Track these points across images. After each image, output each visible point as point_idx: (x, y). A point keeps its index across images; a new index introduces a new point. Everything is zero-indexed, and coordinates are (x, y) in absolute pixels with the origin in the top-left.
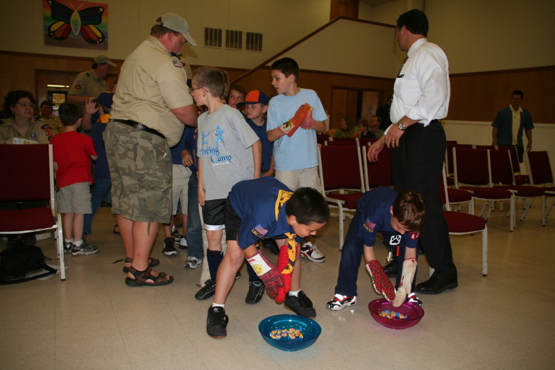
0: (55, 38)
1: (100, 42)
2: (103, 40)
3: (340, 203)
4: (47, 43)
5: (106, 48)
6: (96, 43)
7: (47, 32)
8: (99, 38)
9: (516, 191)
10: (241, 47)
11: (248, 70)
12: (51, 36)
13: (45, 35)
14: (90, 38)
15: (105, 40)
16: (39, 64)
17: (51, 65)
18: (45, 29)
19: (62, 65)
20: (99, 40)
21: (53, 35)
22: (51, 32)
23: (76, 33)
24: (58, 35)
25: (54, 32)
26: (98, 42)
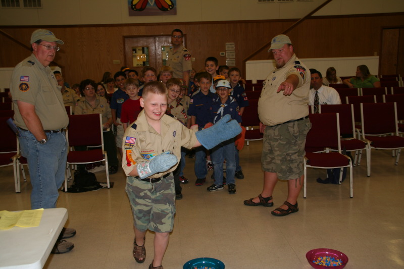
0: (137, 10)
1: (171, 9)
2: (172, 7)
4: (131, 15)
5: (175, 13)
6: (167, 10)
7: (130, 6)
8: (169, 6)
11: (299, 19)
12: (133, 9)
13: (129, 8)
14: (163, 7)
15: (175, 6)
16: (126, 32)
17: (134, 31)
18: (129, 3)
19: (143, 31)
20: (169, 8)
21: (135, 8)
22: (133, 5)
23: (152, 3)
24: (139, 7)
25: (135, 5)
26: (169, 9)
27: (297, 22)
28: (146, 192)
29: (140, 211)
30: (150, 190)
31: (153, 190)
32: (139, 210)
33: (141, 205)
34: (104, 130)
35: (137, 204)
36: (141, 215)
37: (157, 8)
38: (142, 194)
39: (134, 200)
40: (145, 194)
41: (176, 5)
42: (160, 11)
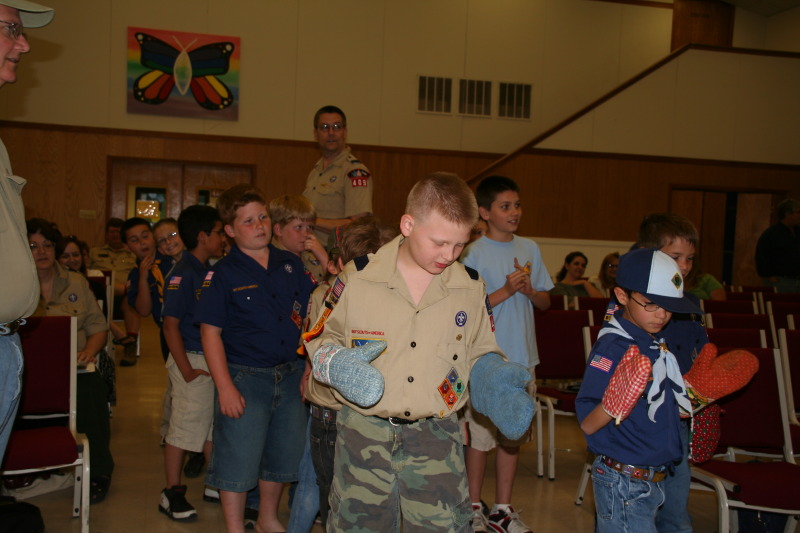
0: (146, 101)
1: (225, 106)
2: (230, 103)
4: (131, 109)
5: (234, 116)
6: (217, 108)
7: (132, 90)
8: (223, 99)
10: (488, 112)
11: (500, 155)
12: (138, 98)
13: (129, 95)
14: (207, 100)
15: (235, 101)
16: (115, 147)
17: (136, 149)
18: (129, 85)
19: (156, 149)
20: (222, 103)
21: (143, 95)
22: (139, 90)
23: (183, 90)
24: (152, 94)
25: (143, 90)
26: (221, 107)
27: (501, 159)
28: (376, 448)
29: (355, 505)
30: (388, 446)
31: (395, 447)
32: (352, 500)
33: (359, 483)
34: (79, 368)
35: (350, 480)
36: (352, 518)
37: (193, 100)
38: (365, 454)
39: (345, 468)
40: (375, 455)
41: (238, 99)
42: (201, 109)
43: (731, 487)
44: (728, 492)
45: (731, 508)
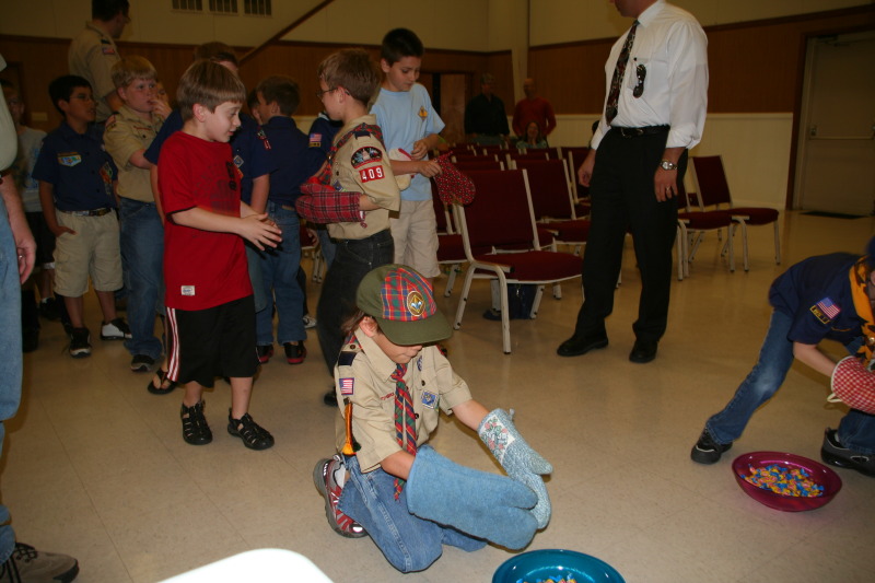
3: (501, 270)
9: (748, 218)
10: (235, 10)
43: (508, 270)
44: (505, 273)
45: (509, 285)
